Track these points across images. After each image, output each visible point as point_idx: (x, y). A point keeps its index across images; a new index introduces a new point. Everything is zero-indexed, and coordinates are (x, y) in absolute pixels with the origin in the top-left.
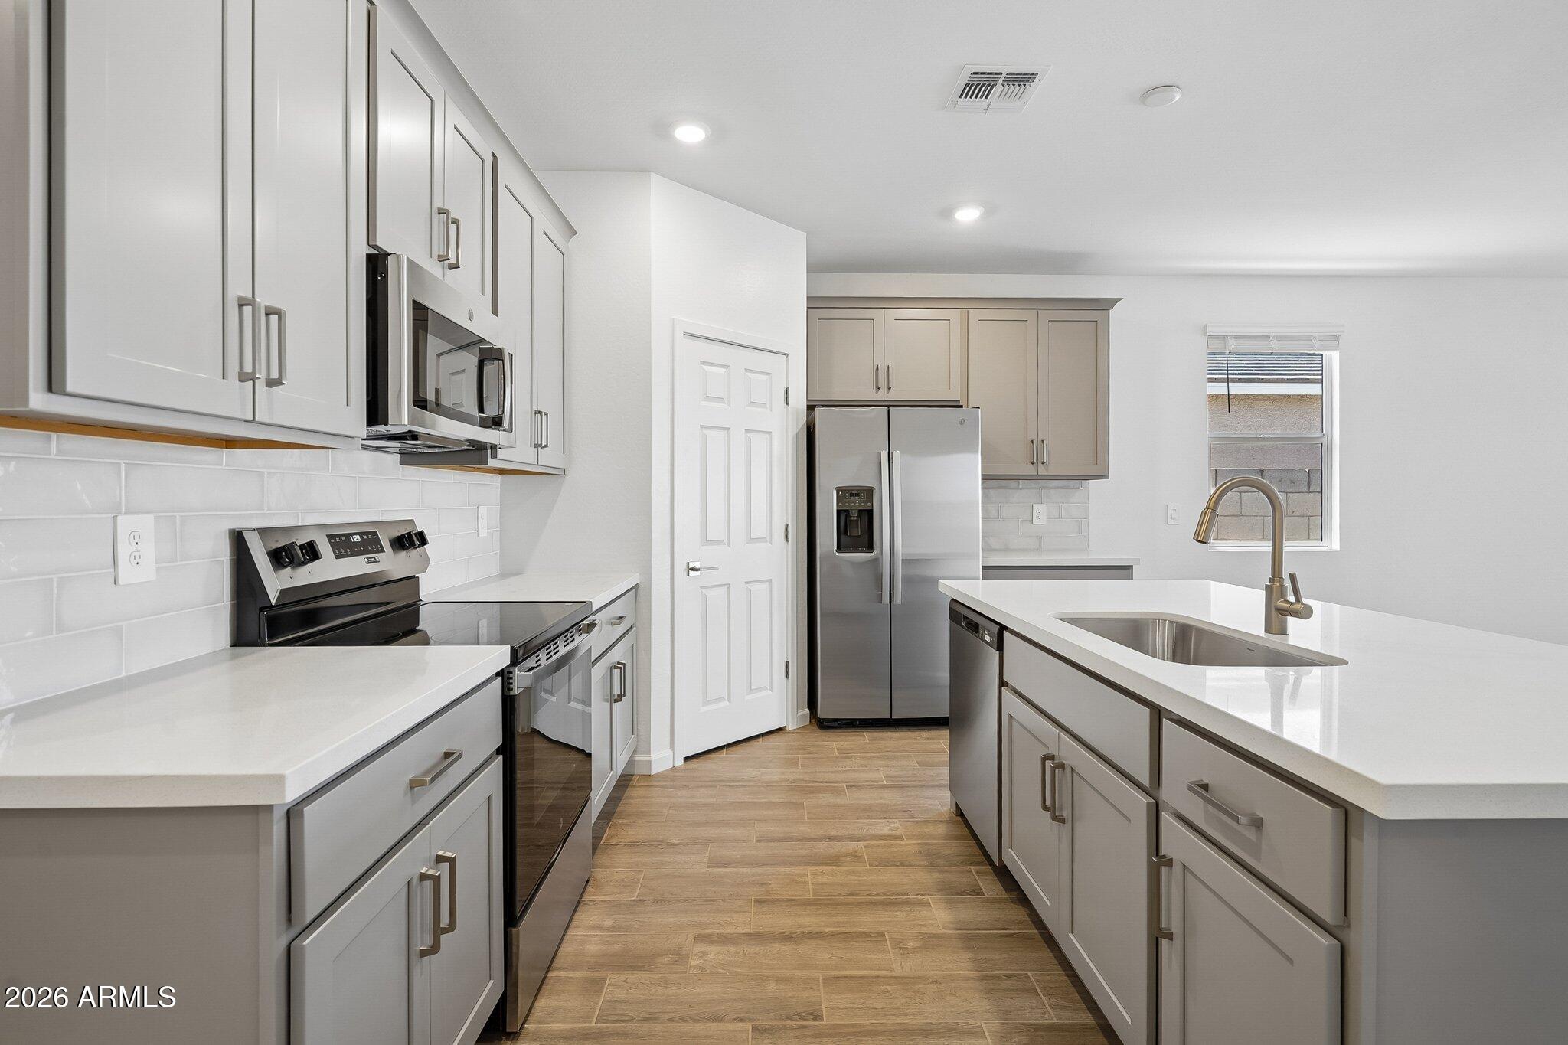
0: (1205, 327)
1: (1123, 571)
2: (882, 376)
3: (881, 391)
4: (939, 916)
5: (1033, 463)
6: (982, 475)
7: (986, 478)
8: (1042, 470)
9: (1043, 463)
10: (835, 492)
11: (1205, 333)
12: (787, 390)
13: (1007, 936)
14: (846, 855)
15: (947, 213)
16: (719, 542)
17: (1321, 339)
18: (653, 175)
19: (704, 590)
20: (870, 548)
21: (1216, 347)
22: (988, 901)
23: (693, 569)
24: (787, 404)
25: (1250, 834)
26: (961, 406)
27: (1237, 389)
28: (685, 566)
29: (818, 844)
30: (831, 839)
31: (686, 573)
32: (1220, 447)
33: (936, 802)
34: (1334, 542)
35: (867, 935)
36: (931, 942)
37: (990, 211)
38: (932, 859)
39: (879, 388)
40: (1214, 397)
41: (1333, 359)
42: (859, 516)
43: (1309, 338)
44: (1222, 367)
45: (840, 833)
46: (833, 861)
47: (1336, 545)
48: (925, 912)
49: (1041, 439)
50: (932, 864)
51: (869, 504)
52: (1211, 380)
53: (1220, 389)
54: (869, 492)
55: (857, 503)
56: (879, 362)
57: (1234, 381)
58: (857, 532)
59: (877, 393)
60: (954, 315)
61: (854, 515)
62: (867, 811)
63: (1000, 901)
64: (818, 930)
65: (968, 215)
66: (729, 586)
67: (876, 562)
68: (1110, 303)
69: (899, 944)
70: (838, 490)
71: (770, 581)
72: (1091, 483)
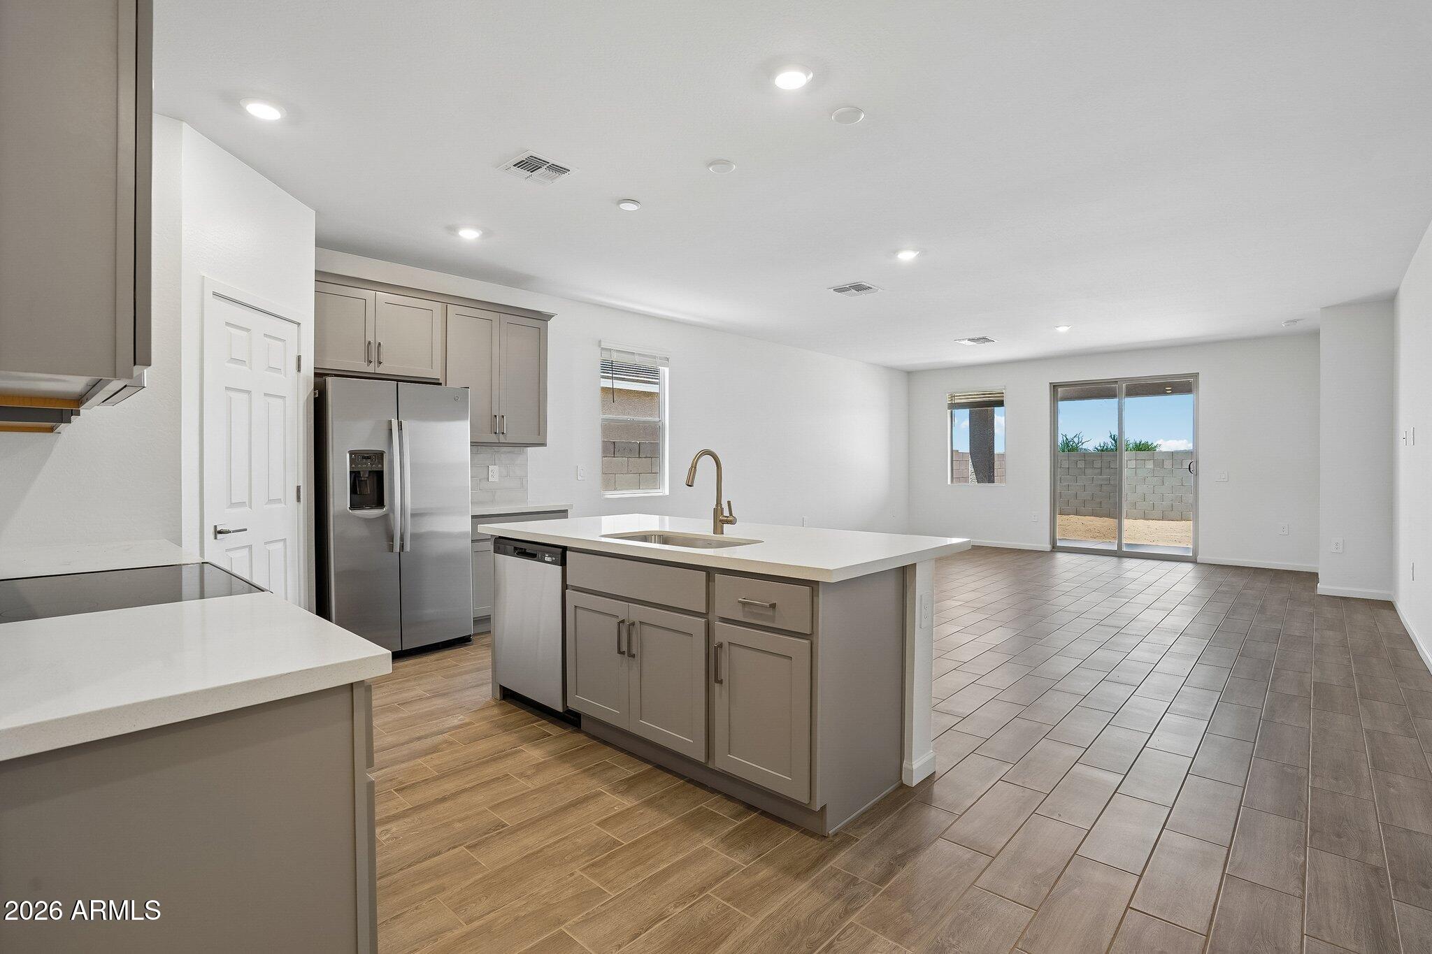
0: (600, 342)
1: (562, 513)
2: (372, 351)
3: (372, 364)
4: (535, 754)
5: (496, 433)
6: (471, 442)
7: (473, 444)
8: (502, 439)
9: (503, 433)
10: (348, 455)
11: (600, 346)
12: (299, 358)
13: (581, 749)
14: (440, 744)
15: (453, 229)
16: (242, 504)
17: (661, 358)
18: (184, 124)
19: (228, 553)
20: (380, 503)
21: (606, 356)
22: (556, 737)
23: (220, 532)
24: (299, 370)
25: (770, 613)
26: (440, 384)
27: (619, 385)
28: (212, 530)
29: (412, 745)
30: (419, 738)
31: (213, 536)
32: (608, 427)
33: (478, 697)
34: (666, 490)
35: (498, 778)
36: (540, 767)
37: (487, 233)
38: (505, 728)
39: (371, 362)
40: (604, 390)
41: (665, 371)
42: (369, 475)
43: (655, 357)
44: (610, 368)
45: (422, 733)
46: (434, 749)
47: (667, 492)
48: (524, 755)
49: (501, 415)
50: (506, 730)
51: (380, 466)
52: (603, 377)
53: (607, 383)
54: (380, 455)
55: (368, 466)
56: (370, 338)
57: (617, 379)
58: (368, 490)
59: (368, 366)
60: (438, 308)
61: (364, 476)
62: (431, 715)
63: (565, 735)
64: (461, 788)
65: (469, 235)
66: (250, 547)
67: (386, 518)
68: (550, 317)
69: (522, 775)
70: (351, 453)
71: (285, 540)
72: (529, 449)
